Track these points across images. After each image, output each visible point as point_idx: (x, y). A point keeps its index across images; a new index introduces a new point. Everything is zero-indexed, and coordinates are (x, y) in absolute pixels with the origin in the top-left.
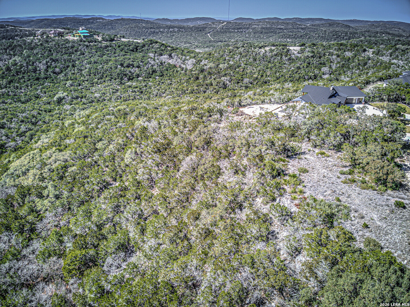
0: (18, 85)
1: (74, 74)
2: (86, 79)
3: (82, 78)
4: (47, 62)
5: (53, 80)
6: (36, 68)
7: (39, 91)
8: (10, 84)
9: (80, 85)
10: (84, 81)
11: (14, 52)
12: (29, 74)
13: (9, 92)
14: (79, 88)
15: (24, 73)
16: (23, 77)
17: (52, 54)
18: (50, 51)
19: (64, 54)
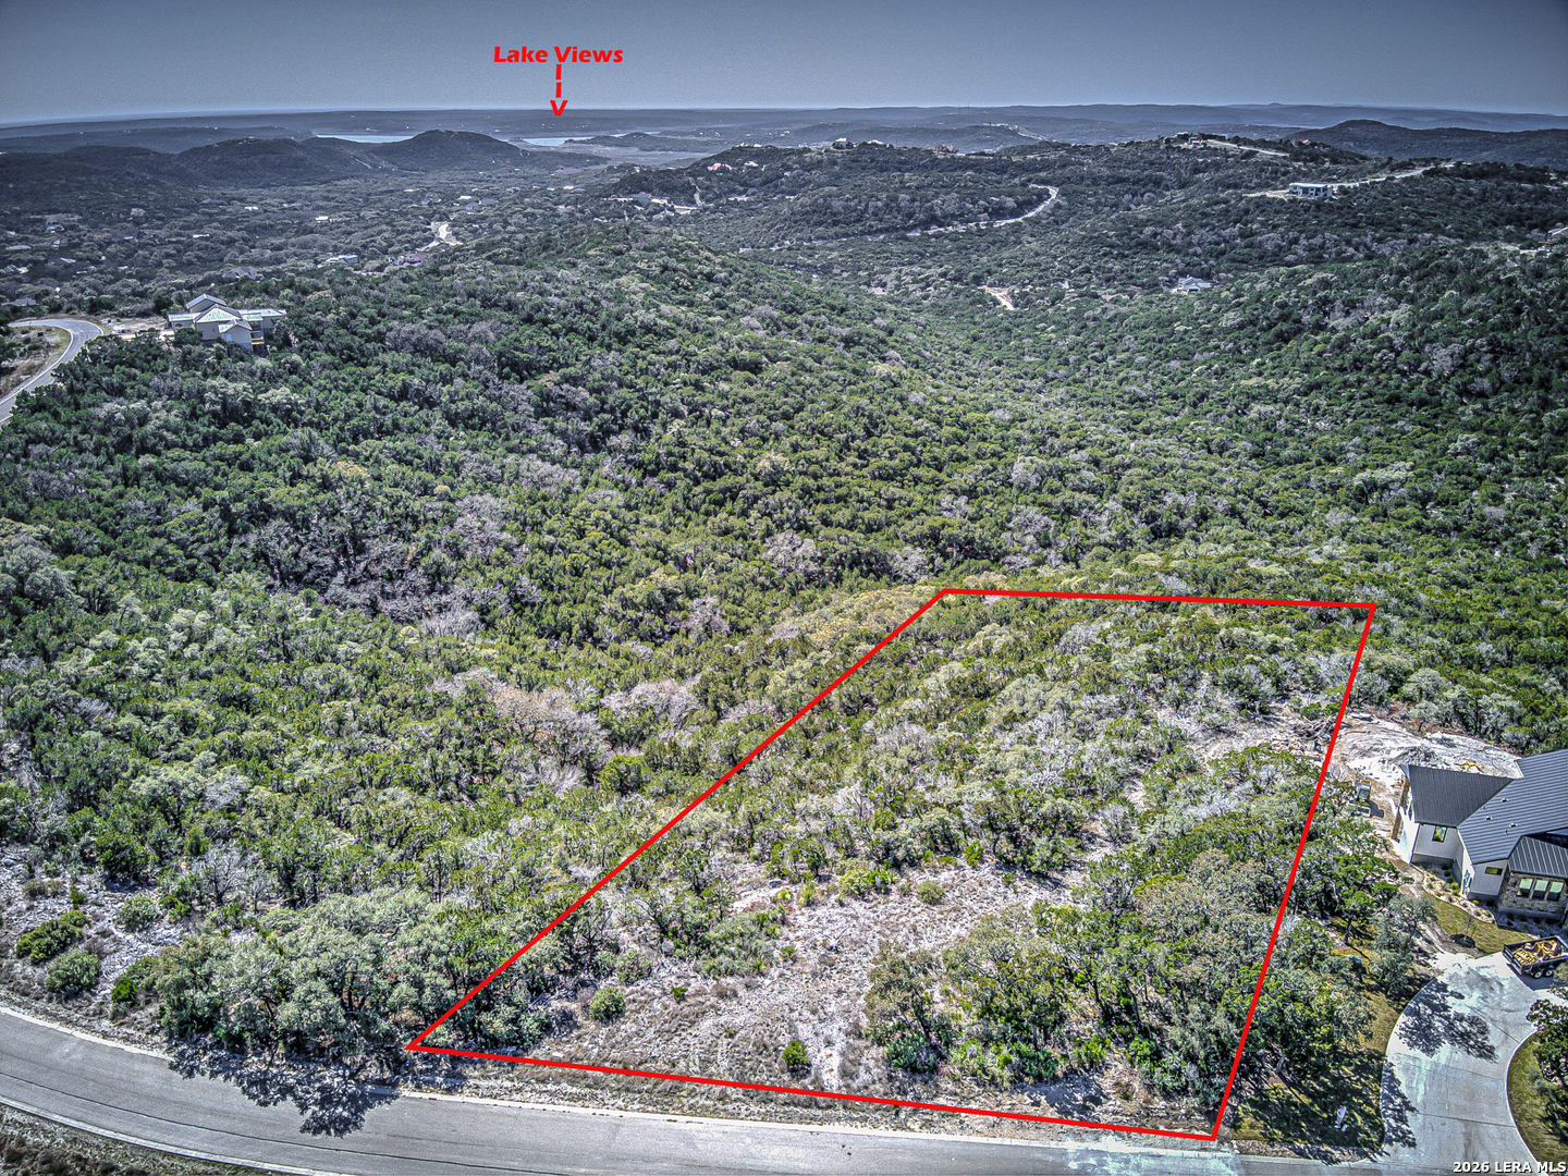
0: (1323, 403)
1: (1514, 411)
2: (1535, 443)
3: (1522, 436)
4: (1471, 350)
5: (1436, 416)
6: (1419, 362)
7: (1357, 440)
8: (1306, 394)
9: (1491, 460)
10: (1521, 448)
11: (1418, 289)
12: (1382, 377)
13: (1280, 417)
14: (1482, 467)
15: (1371, 370)
16: (1360, 381)
17: (1518, 324)
18: (1518, 311)
19: (1554, 333)
